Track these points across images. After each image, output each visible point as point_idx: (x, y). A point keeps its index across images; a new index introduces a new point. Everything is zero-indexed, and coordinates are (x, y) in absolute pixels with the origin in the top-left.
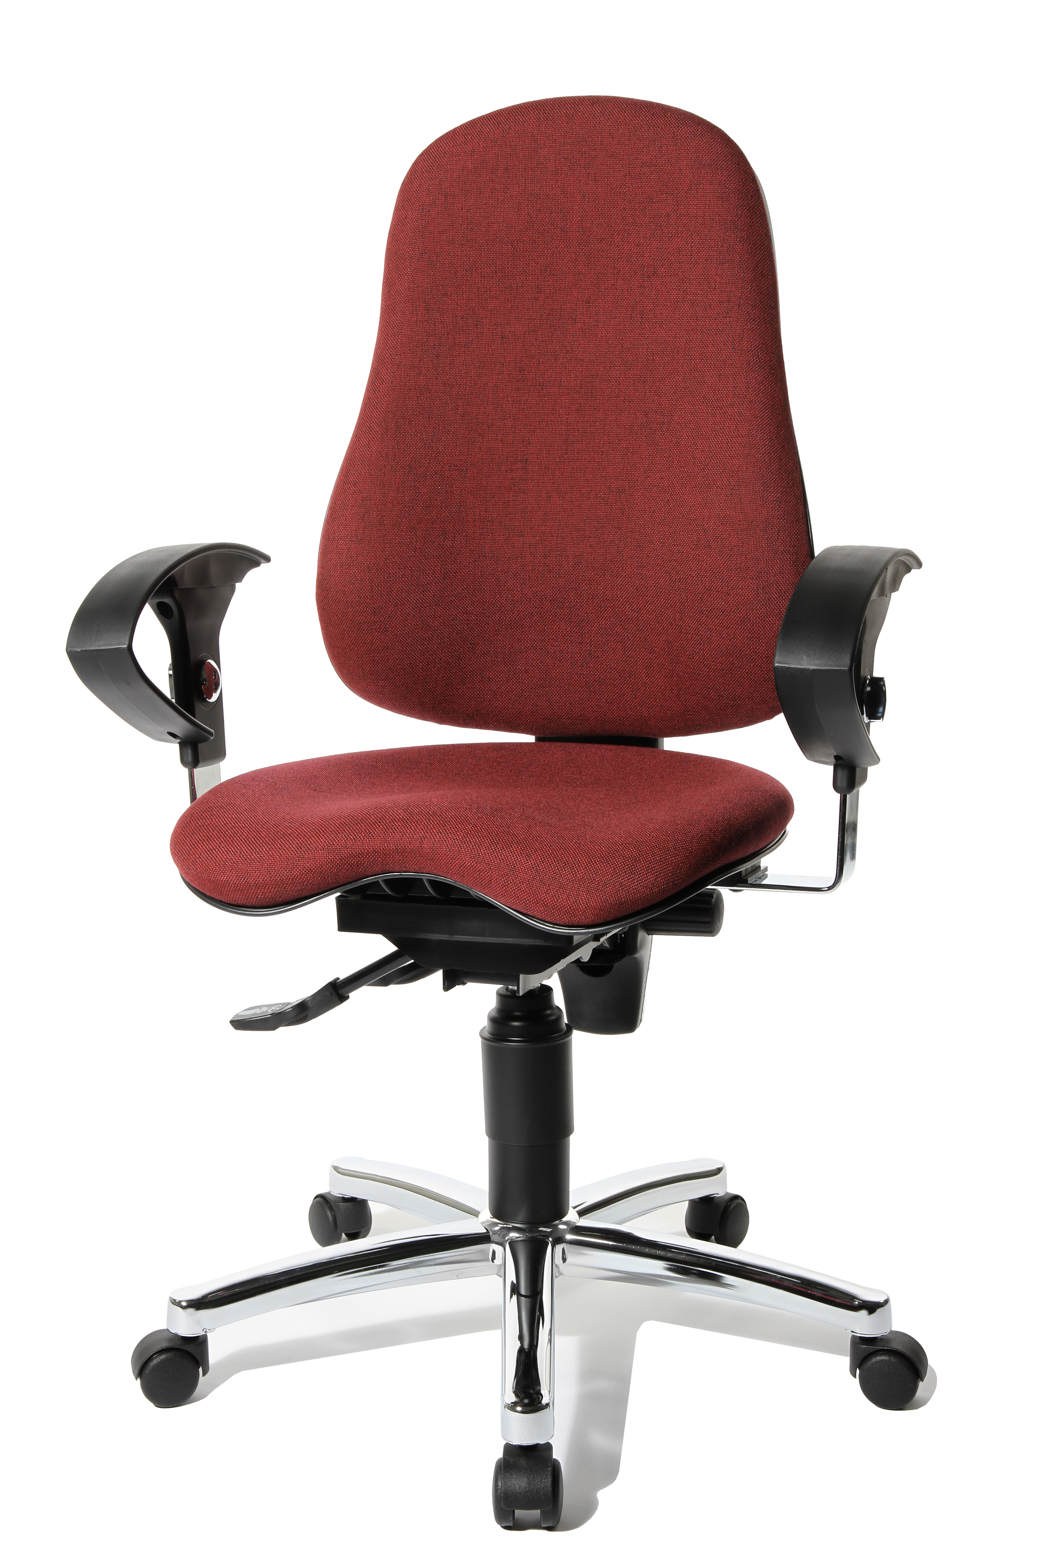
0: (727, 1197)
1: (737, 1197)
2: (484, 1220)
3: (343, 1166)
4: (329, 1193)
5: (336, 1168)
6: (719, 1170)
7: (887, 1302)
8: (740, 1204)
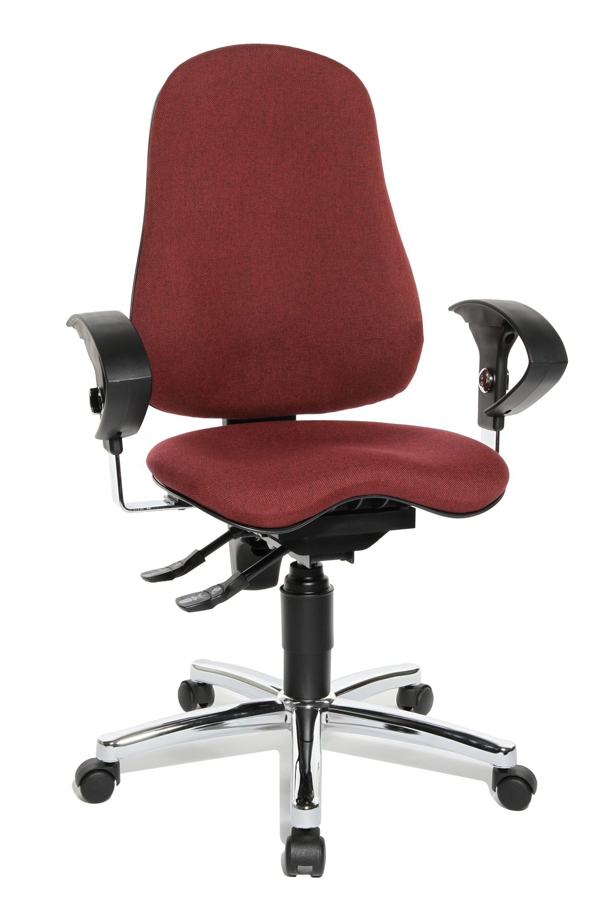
0: (421, 686)
1: (427, 686)
2: (281, 697)
3: (198, 665)
4: (190, 680)
5: (194, 666)
6: (417, 670)
7: (514, 748)
8: (428, 690)
